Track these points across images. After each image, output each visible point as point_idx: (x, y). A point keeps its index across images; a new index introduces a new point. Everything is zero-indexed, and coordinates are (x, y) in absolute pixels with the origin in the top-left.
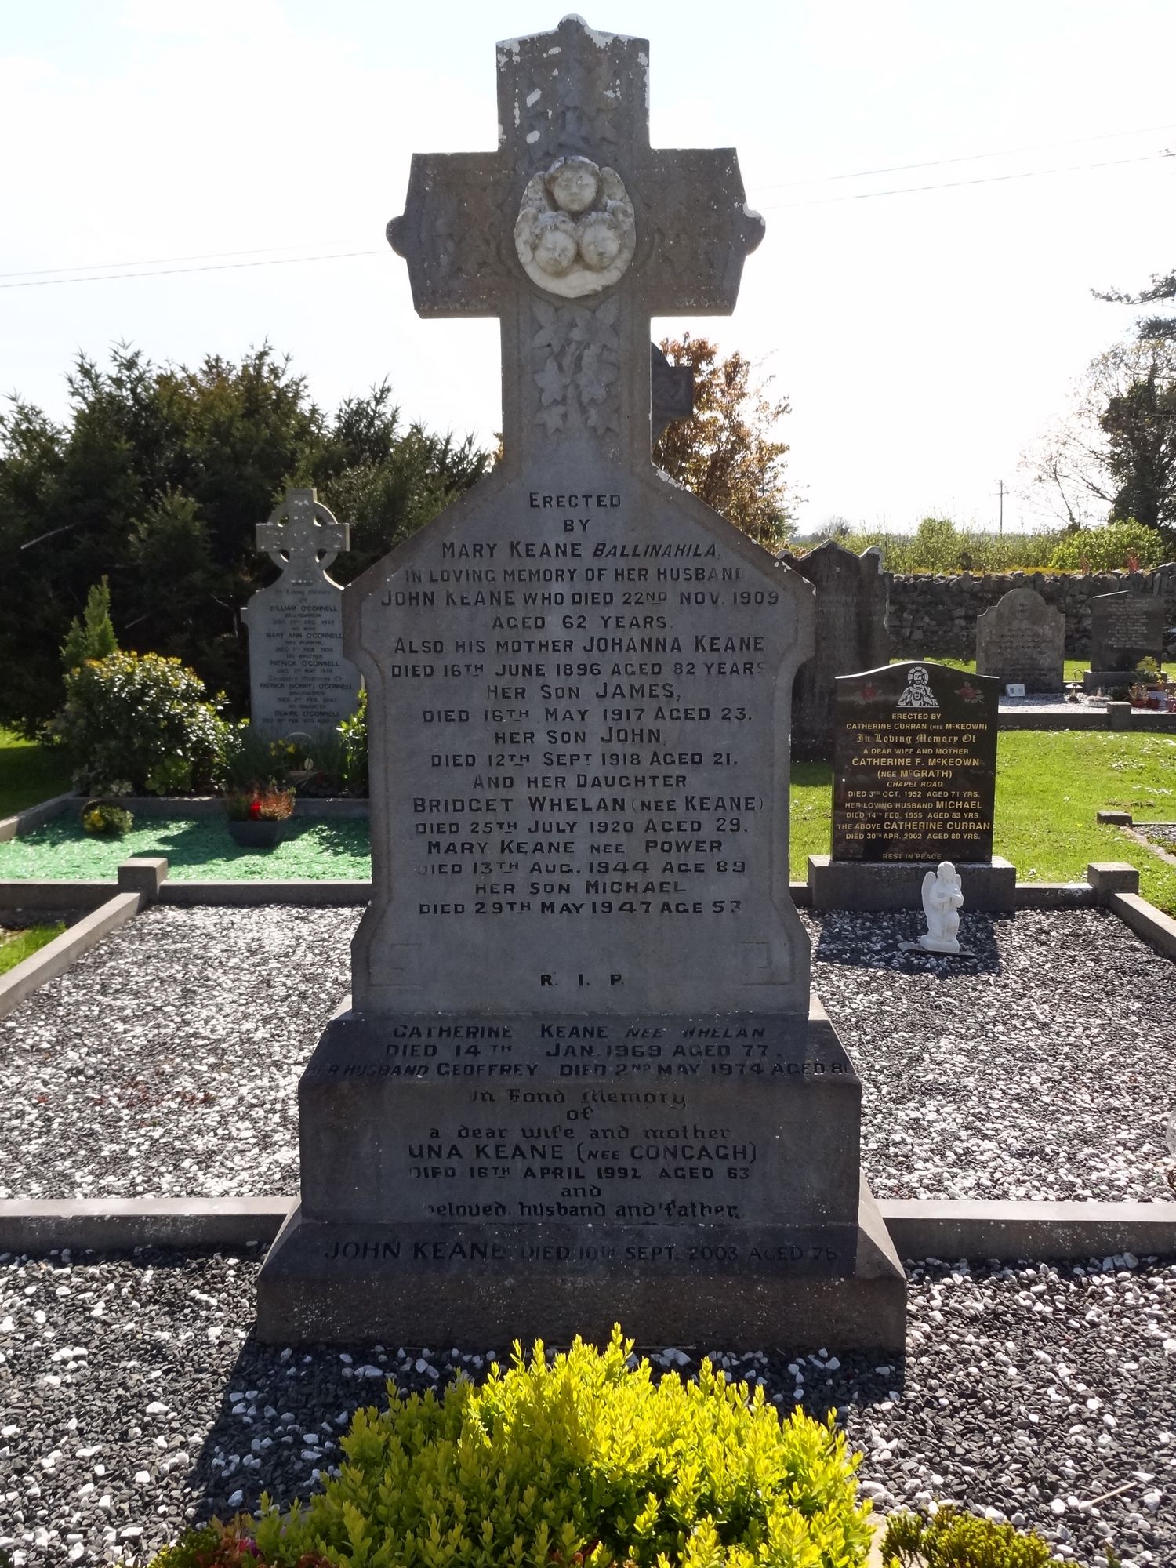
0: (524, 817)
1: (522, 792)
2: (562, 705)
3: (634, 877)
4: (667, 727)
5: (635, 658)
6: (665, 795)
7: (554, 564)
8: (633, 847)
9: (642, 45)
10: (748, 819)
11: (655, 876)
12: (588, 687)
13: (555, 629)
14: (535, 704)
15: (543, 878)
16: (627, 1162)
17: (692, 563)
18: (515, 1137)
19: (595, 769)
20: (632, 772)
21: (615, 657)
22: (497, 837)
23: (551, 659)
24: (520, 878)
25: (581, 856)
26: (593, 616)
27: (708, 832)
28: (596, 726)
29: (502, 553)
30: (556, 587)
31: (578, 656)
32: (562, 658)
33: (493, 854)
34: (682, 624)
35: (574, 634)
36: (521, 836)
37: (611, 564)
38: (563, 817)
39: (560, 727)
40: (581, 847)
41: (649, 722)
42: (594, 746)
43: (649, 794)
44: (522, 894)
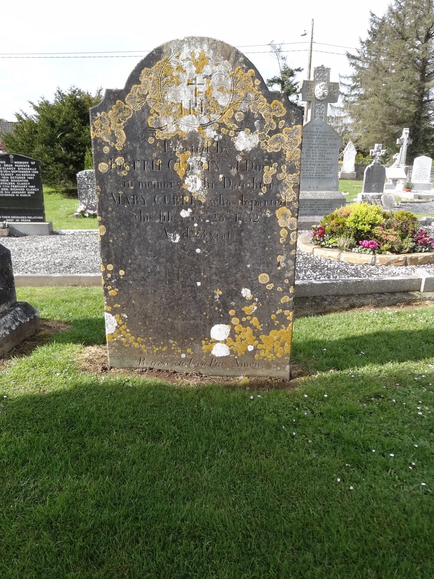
0: (309, 166)
1: (309, 163)
2: (314, 152)
3: (320, 174)
4: (326, 155)
5: (323, 146)
6: (325, 163)
7: (315, 134)
8: (321, 170)
9: (330, 69)
10: (334, 167)
11: (323, 174)
12: (317, 150)
13: (314, 142)
14: (311, 151)
15: (310, 174)
16: (321, 208)
17: (330, 134)
18: (309, 205)
19: (317, 160)
20: (321, 160)
21: (321, 146)
22: (306, 169)
23: (314, 146)
24: (308, 174)
25: (315, 172)
26: (319, 140)
27: (329, 169)
28: (318, 155)
29: (309, 132)
30: (315, 137)
31: (316, 146)
32: (315, 146)
33: (305, 171)
34: (328, 142)
35: (316, 143)
36: (308, 169)
37: (321, 134)
38: (313, 166)
39: (314, 155)
40: (315, 170)
41: (324, 154)
42: (317, 157)
43: (323, 163)
44: (308, 176)
